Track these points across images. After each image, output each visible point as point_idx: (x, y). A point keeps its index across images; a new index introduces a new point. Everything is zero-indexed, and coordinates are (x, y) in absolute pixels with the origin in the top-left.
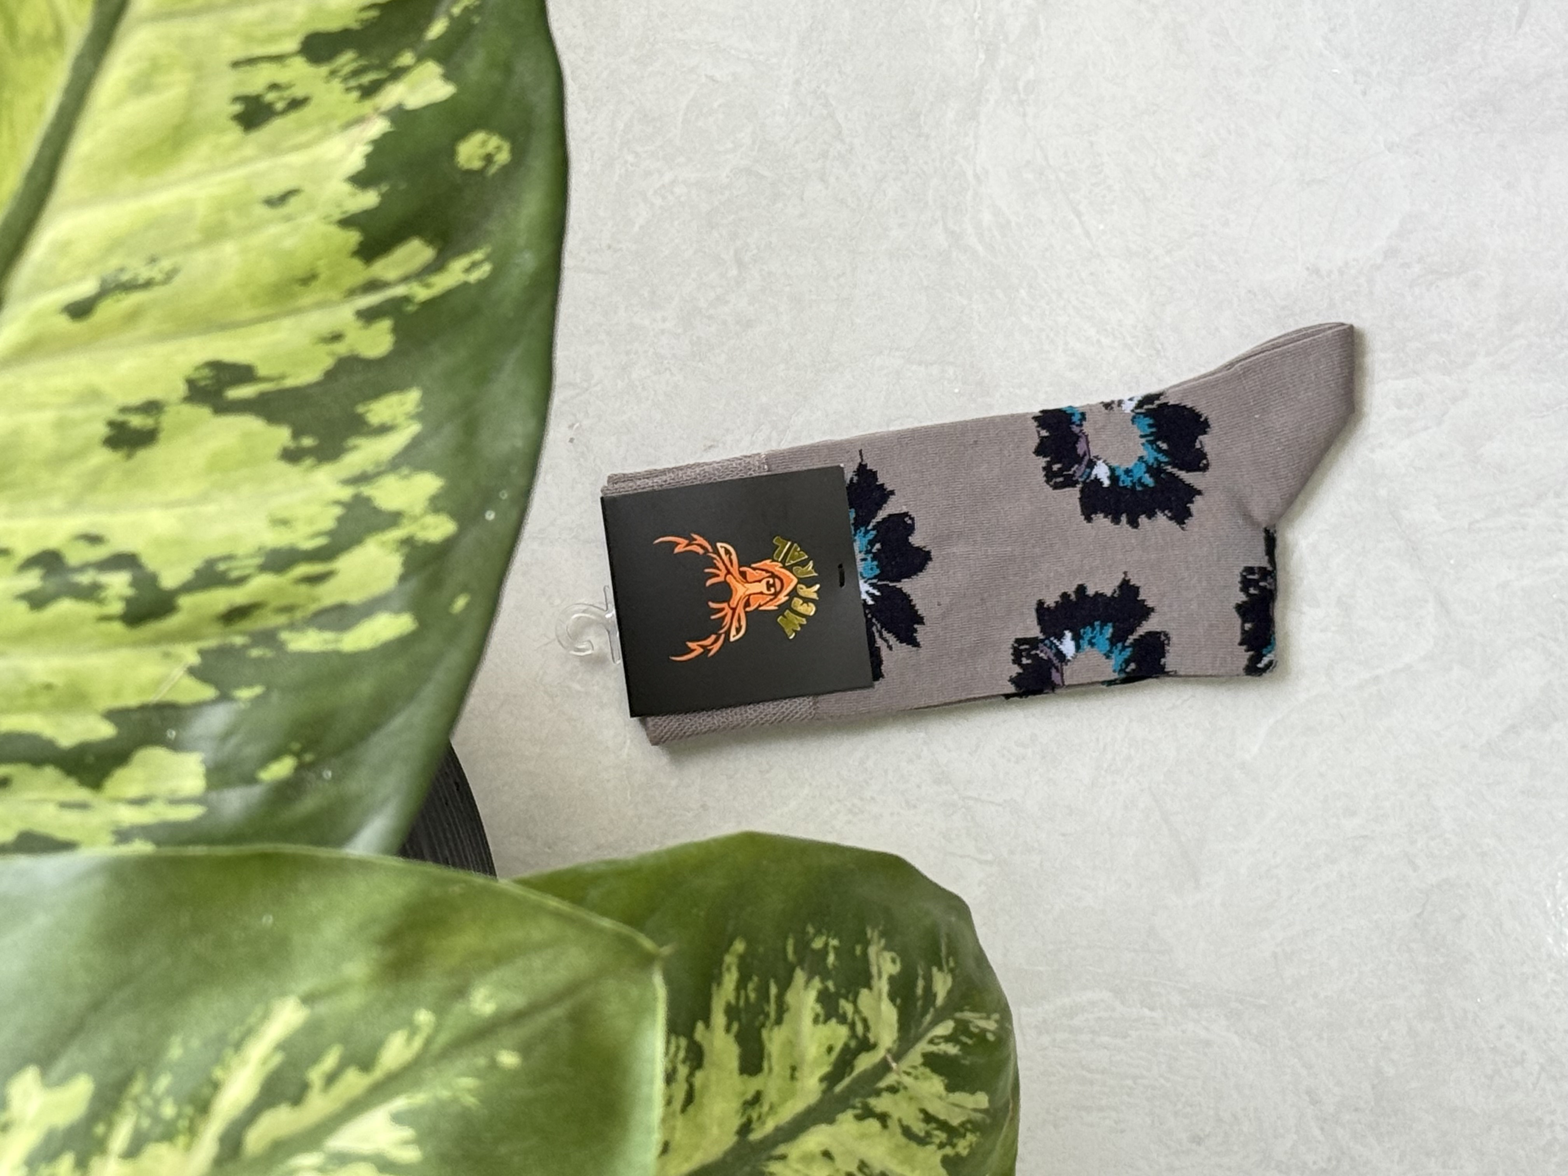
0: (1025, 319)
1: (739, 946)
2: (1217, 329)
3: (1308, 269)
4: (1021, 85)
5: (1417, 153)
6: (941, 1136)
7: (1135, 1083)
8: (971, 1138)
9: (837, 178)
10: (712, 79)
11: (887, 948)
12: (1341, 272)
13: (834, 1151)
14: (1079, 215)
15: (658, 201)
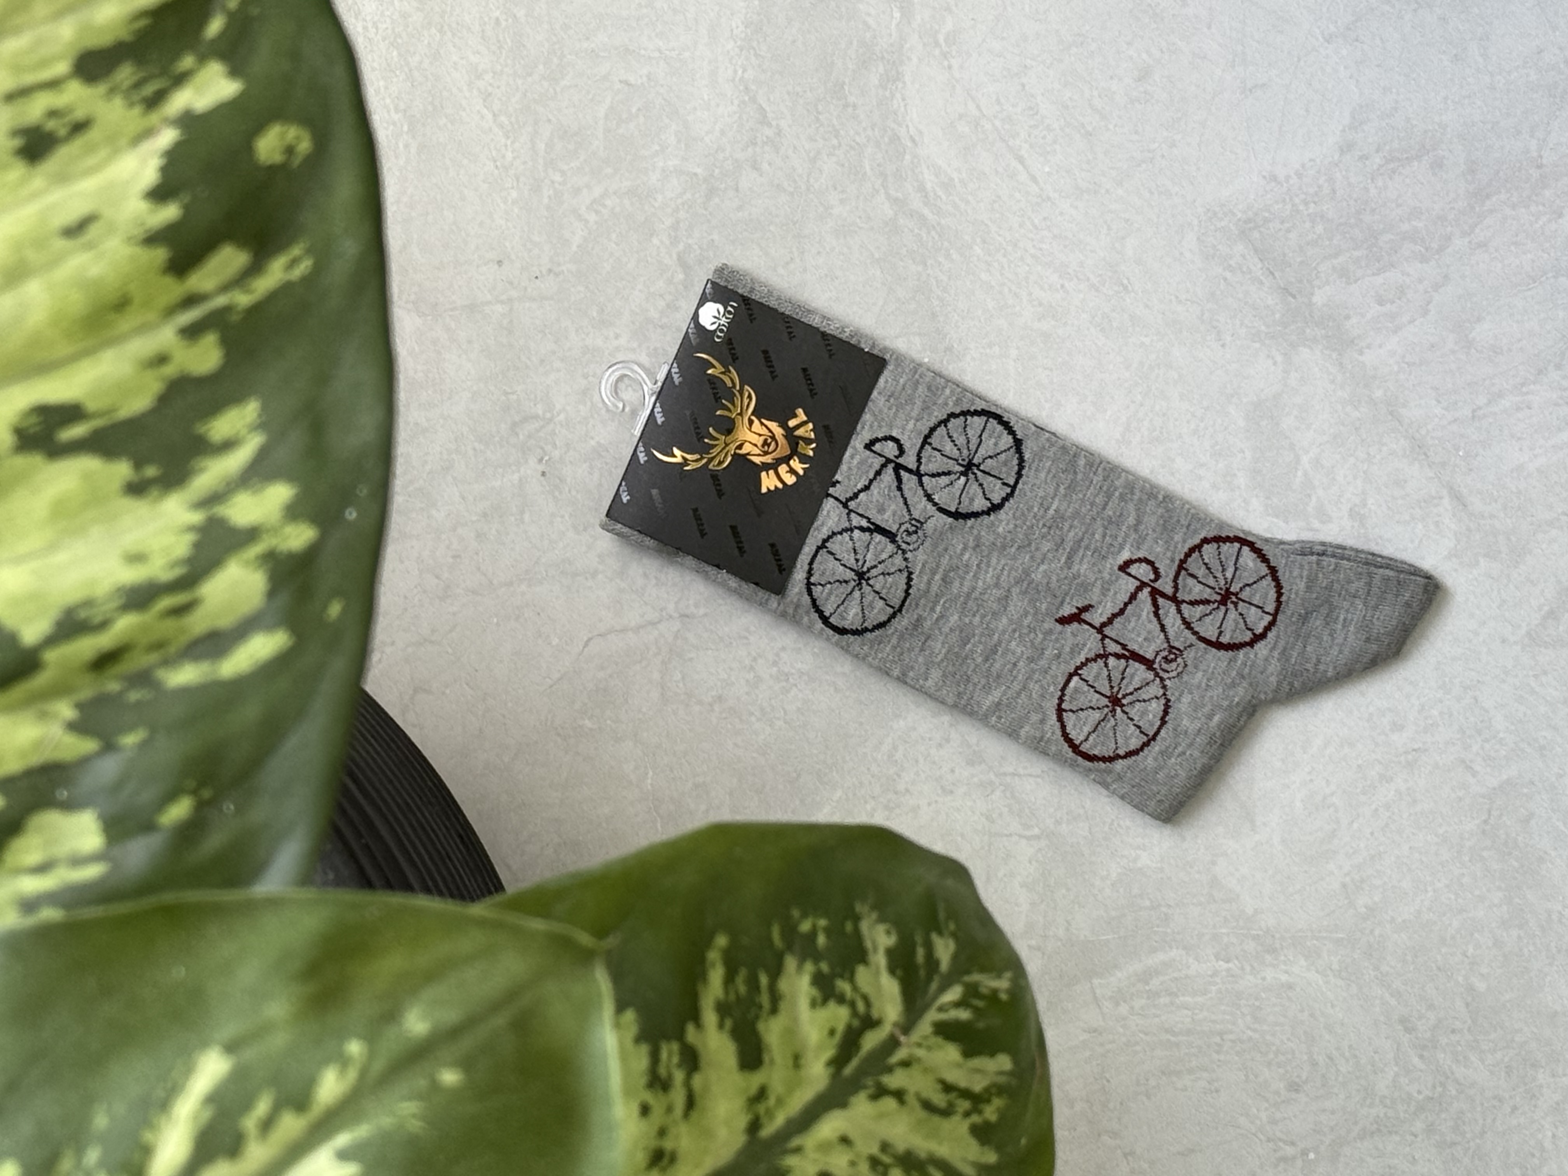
0: (984, 276)
1: (722, 941)
2: (1181, 254)
3: (1264, 177)
4: (941, 38)
5: (1357, 40)
6: (964, 1105)
7: (1223, 1040)
8: (998, 1102)
9: (770, 164)
10: (627, 83)
11: (882, 920)
12: (1299, 175)
13: (852, 1135)
14: (1021, 160)
15: (592, 218)
